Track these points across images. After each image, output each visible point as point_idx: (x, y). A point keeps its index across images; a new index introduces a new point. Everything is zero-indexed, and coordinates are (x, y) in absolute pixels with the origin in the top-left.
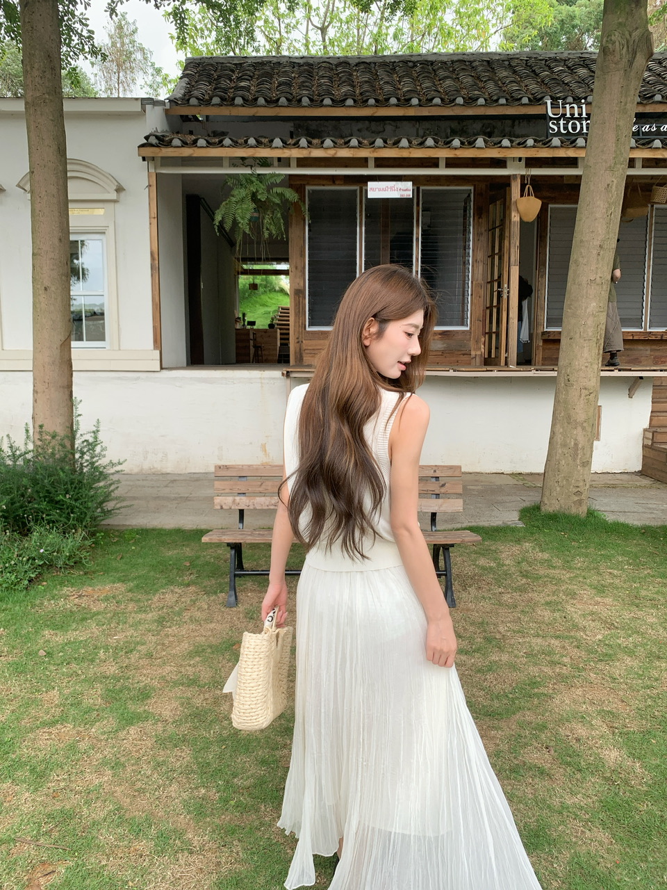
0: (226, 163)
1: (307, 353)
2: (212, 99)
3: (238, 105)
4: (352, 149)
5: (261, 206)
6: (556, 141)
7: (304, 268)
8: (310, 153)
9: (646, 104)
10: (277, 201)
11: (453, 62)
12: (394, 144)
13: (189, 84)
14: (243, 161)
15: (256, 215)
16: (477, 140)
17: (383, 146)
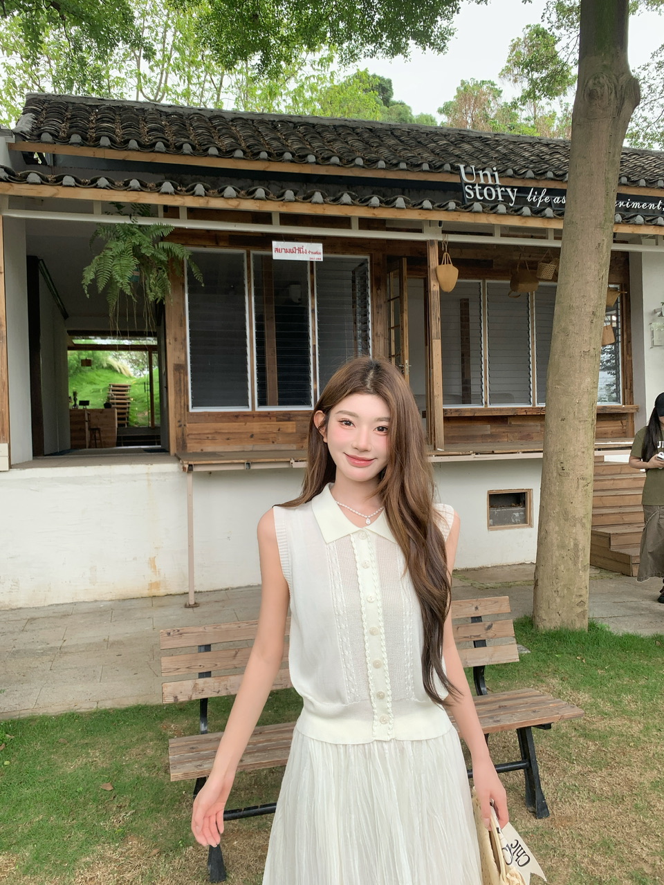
0: (98, 209)
1: (193, 439)
2: (70, 137)
3: (105, 147)
4: (258, 201)
5: (145, 263)
6: (477, 206)
7: (185, 339)
8: (207, 202)
9: (539, 180)
10: (163, 257)
11: (335, 127)
12: (304, 199)
13: (36, 119)
14: (118, 208)
15: (137, 274)
16: (396, 199)
17: (294, 199)
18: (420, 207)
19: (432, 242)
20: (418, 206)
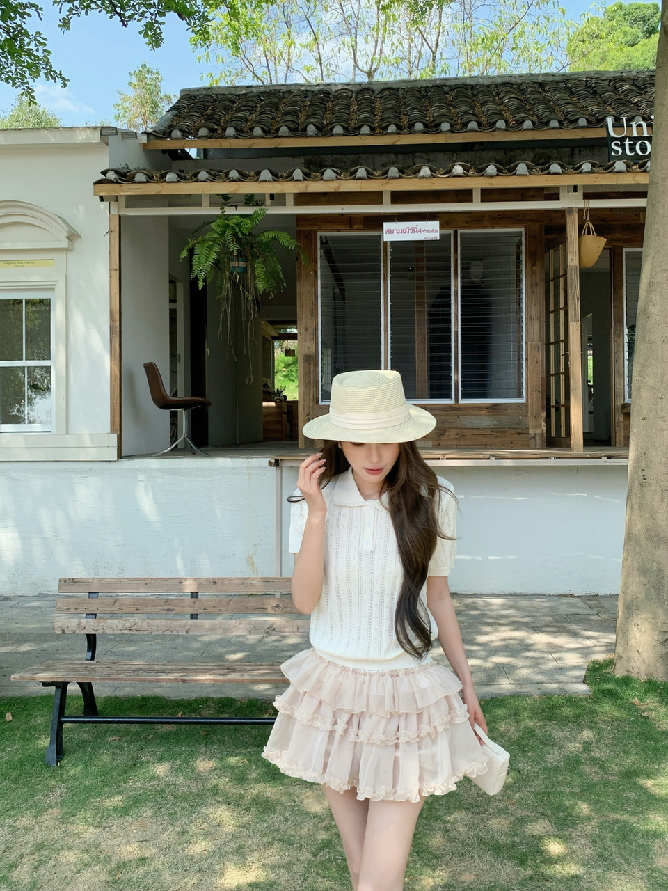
0: (205, 201)
2: (198, 131)
3: (229, 137)
4: (360, 181)
6: (620, 165)
8: (307, 187)
11: (497, 85)
12: (412, 173)
16: (517, 165)
17: (398, 176)
18: (547, 171)
19: (570, 210)
20: (546, 170)
